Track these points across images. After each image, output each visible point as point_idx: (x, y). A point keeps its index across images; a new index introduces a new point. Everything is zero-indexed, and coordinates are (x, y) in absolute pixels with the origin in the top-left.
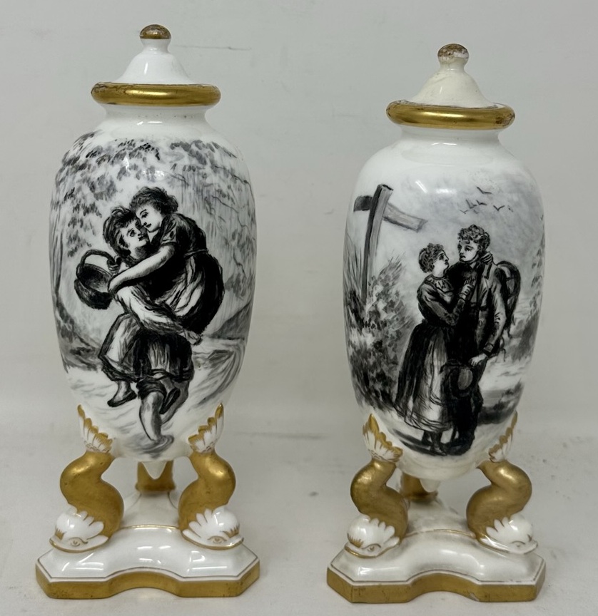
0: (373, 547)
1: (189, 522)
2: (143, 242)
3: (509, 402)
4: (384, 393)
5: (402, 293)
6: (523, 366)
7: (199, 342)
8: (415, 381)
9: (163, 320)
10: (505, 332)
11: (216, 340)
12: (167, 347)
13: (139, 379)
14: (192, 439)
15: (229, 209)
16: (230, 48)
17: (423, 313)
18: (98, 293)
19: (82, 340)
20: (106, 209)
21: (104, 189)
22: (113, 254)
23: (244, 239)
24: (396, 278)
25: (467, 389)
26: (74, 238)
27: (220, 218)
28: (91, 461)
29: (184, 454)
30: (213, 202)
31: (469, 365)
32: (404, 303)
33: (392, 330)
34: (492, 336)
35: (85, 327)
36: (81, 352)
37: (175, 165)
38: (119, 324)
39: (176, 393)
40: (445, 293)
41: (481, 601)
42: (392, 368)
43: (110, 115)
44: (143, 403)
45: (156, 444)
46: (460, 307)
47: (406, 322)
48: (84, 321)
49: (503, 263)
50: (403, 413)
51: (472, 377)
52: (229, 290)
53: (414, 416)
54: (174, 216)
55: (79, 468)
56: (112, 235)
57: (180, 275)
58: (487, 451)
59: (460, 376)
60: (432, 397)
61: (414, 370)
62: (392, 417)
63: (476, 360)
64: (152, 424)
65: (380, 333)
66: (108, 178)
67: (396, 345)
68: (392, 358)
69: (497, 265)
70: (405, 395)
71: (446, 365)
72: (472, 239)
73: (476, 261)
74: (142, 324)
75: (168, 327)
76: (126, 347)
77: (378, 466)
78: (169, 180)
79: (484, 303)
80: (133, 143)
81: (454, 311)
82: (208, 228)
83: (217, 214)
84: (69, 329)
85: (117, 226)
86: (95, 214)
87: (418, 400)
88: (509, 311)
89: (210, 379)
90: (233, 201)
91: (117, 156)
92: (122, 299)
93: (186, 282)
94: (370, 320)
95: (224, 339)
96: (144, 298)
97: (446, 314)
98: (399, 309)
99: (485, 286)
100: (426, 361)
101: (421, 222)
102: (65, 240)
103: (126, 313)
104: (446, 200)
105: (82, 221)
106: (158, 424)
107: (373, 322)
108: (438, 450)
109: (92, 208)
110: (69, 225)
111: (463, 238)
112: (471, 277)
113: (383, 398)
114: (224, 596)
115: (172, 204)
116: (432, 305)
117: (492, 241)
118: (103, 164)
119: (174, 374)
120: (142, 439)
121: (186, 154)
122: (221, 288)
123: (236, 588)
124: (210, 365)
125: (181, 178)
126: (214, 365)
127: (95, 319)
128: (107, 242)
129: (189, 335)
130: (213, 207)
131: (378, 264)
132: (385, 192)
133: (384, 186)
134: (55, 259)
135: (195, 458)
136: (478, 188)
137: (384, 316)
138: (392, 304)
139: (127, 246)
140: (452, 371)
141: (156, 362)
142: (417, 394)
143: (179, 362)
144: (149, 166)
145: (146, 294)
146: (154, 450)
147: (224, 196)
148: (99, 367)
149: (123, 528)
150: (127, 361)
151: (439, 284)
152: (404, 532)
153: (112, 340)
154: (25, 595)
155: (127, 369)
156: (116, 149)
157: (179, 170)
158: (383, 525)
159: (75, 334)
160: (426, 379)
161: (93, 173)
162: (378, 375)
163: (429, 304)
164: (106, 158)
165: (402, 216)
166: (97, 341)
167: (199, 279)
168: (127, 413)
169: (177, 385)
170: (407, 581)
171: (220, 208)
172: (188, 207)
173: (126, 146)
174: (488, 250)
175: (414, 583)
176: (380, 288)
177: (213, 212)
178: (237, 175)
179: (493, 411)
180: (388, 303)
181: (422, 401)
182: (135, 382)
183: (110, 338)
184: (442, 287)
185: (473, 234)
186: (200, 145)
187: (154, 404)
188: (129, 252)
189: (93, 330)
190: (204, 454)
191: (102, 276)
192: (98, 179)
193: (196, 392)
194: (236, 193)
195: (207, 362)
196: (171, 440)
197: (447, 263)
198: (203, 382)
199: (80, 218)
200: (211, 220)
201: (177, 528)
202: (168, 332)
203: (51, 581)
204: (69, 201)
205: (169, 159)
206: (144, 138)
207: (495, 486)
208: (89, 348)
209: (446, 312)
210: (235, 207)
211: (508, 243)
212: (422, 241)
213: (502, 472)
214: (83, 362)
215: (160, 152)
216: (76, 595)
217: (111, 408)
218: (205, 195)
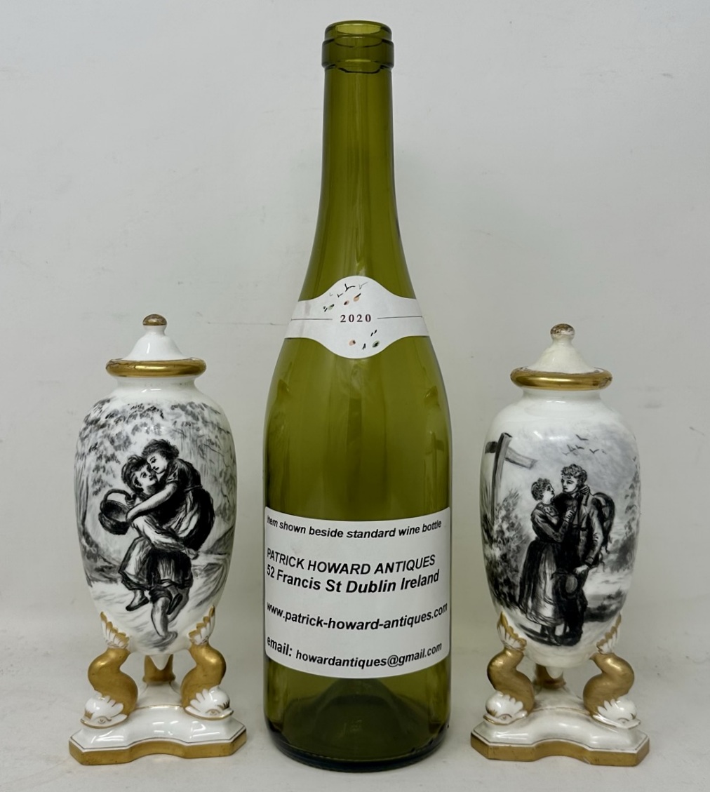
1: (190, 700)
2: (153, 482)
7: (196, 557)
8: (532, 585)
9: (169, 541)
11: (209, 555)
12: (173, 561)
13: (151, 588)
14: (192, 634)
15: (217, 454)
17: (536, 532)
18: (118, 522)
19: (105, 560)
20: (124, 457)
21: (122, 442)
22: (130, 491)
23: (228, 477)
25: (574, 593)
26: (98, 481)
27: (211, 461)
28: (112, 655)
29: (184, 648)
30: (205, 449)
31: (574, 574)
34: (592, 551)
35: (107, 550)
36: (105, 569)
38: (135, 546)
39: (179, 598)
40: (553, 517)
43: (121, 385)
44: (154, 606)
45: (164, 639)
46: (564, 527)
48: (106, 545)
49: (598, 494)
50: (524, 611)
51: (577, 583)
52: (218, 516)
53: (533, 613)
54: (176, 461)
55: (103, 662)
56: (129, 477)
57: (182, 506)
59: (567, 582)
60: (546, 598)
61: (531, 577)
63: (579, 570)
64: (161, 623)
66: (124, 434)
69: (593, 496)
70: (525, 596)
71: (556, 572)
72: (572, 475)
73: (576, 492)
74: (153, 545)
75: (172, 547)
76: (141, 563)
78: (171, 434)
79: (584, 525)
80: (142, 406)
81: (560, 531)
82: (201, 468)
83: (208, 458)
84: (93, 552)
85: (132, 471)
86: (114, 461)
87: (535, 600)
88: (606, 532)
89: (206, 585)
90: (219, 447)
91: (130, 416)
92: (137, 526)
93: (186, 511)
95: (215, 554)
96: (154, 524)
97: (554, 533)
99: (584, 511)
100: (539, 569)
102: (90, 483)
103: (140, 537)
105: (104, 468)
106: (165, 623)
108: (553, 640)
109: (112, 457)
110: (93, 471)
111: (565, 474)
112: (572, 504)
114: (219, 756)
115: (174, 451)
116: (543, 526)
118: (120, 423)
119: (177, 582)
120: (153, 635)
121: (183, 413)
122: (213, 515)
123: (229, 749)
124: (205, 575)
125: (180, 431)
126: (208, 575)
127: (116, 542)
128: (125, 482)
129: (189, 552)
130: (205, 452)
134: (82, 498)
135: (193, 650)
139: (141, 485)
140: (560, 578)
141: (164, 573)
143: (181, 573)
144: (156, 424)
145: (155, 521)
146: (162, 644)
147: (213, 444)
148: (119, 581)
149: (138, 709)
150: (142, 574)
151: (547, 509)
153: (129, 558)
155: (142, 580)
156: (129, 411)
157: (179, 426)
159: (99, 555)
160: (540, 584)
161: (112, 430)
163: (540, 525)
164: (122, 419)
166: (117, 560)
167: (195, 508)
168: (140, 615)
169: (180, 591)
171: (210, 453)
172: (186, 454)
173: (137, 409)
174: (586, 483)
177: (205, 456)
178: (221, 427)
181: (538, 600)
182: (148, 590)
183: (127, 557)
184: (550, 512)
185: (573, 471)
186: (193, 405)
187: (162, 607)
188: (142, 490)
189: (114, 551)
190: (200, 646)
191: (121, 509)
192: (117, 435)
193: (194, 596)
194: (222, 441)
195: (203, 573)
196: (175, 636)
197: (553, 493)
198: (200, 588)
199: (103, 465)
200: (204, 462)
201: (181, 706)
202: (173, 550)
203: (84, 751)
204: (93, 453)
205: (171, 417)
206: (150, 402)
208: (111, 565)
209: (554, 531)
210: (221, 452)
214: (106, 577)
215: (164, 412)
216: (104, 762)
218: (199, 444)
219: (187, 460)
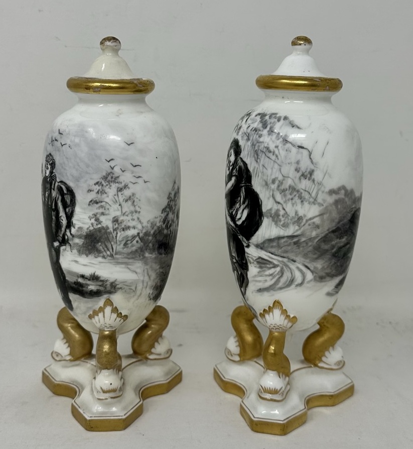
15: (272, 162)
27: (264, 166)
30: (260, 154)
82: (254, 170)
83: (262, 163)
93: (240, 203)
122: (261, 215)
167: (246, 203)
171: (264, 159)
172: (246, 154)
177: (259, 161)
200: (257, 165)
218: (256, 148)
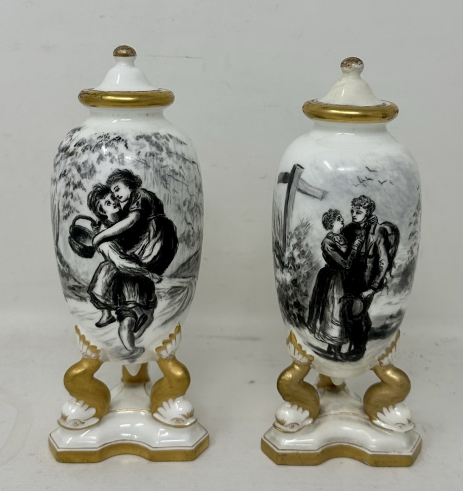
0: (293, 425)
1: (157, 407)
2: (117, 210)
3: (392, 324)
4: (299, 316)
5: (310, 245)
6: (403, 297)
7: (160, 281)
8: (321, 308)
9: (133, 266)
10: (388, 273)
11: (173, 279)
12: (137, 285)
13: (117, 308)
14: (158, 349)
15: (181, 183)
16: (187, 57)
17: (326, 260)
18: (85, 247)
19: (75, 280)
20: (89, 185)
21: (87, 171)
22: (95, 218)
23: (192, 205)
24: (306, 234)
25: (359, 315)
26: (67, 206)
27: (174, 190)
28: (86, 365)
29: (153, 359)
30: (168, 179)
31: (360, 298)
32: (312, 252)
33: (303, 272)
34: (377, 276)
35: (77, 271)
36: (76, 288)
37: (139, 152)
38: (101, 269)
39: (145, 318)
40: (342, 245)
41: (372, 465)
42: (304, 298)
43: (92, 115)
44: (121, 325)
45: (132, 353)
46: (353, 255)
47: (314, 265)
48: (76, 266)
49: (385, 223)
50: (313, 331)
51: (362, 306)
52: (182, 242)
53: (321, 333)
54: (139, 190)
55: (77, 370)
56: (94, 205)
57: (145, 233)
58: (376, 358)
59: (354, 306)
60: (334, 320)
61: (320, 301)
62: (305, 333)
63: (366, 294)
64: (128, 339)
65: (295, 273)
66: (90, 163)
67: (307, 282)
68: (304, 291)
69: (381, 225)
70: (314, 318)
71: (343, 297)
72: (361, 206)
73: (365, 222)
74: (117, 269)
75: (137, 271)
76: (107, 285)
77: (297, 368)
78: (135, 164)
79: (371, 253)
80: (108, 136)
81: (349, 258)
82: (165, 198)
83: (172, 188)
84: (66, 271)
85: (97, 198)
86: (81, 189)
87: (323, 322)
88: (391, 259)
89: (170, 307)
90: (183, 177)
91: (96, 146)
92: (103, 251)
93: (149, 238)
94: (288, 264)
95: (179, 278)
96: (118, 250)
97: (342, 261)
98: (308, 256)
99: (372, 240)
100: (328, 294)
101: (323, 193)
102: (61, 208)
103: (106, 261)
104: (342, 176)
105: (72, 194)
106: (132, 340)
107: (290, 265)
108: (339, 357)
109: (79, 185)
110: (63, 197)
111: (355, 205)
112: (361, 234)
113: (299, 319)
114: (183, 461)
115: (137, 181)
116: (332, 254)
117: (377, 207)
118: (87, 152)
119: (142, 304)
120: (121, 349)
121: (147, 144)
122: (176, 241)
123: (191, 455)
124: (169, 297)
125: (144, 162)
126: (172, 297)
127: (84, 265)
128: (90, 209)
129: (152, 276)
130: (168, 182)
131: (294, 223)
132: (298, 170)
133: (298, 165)
134: (55, 221)
135: (161, 362)
136: (367, 167)
137: (298, 261)
138: (303, 253)
139: (105, 213)
140: (347, 302)
141: (129, 295)
142: (323, 318)
143: (146, 296)
144: (120, 154)
145: (120, 247)
146: (131, 357)
147: (177, 174)
148: (88, 299)
149: (111, 411)
150: (108, 295)
151: (337, 238)
152: (317, 414)
153: (96, 280)
154: (40, 461)
155: (108, 301)
156: (96, 141)
157: (142, 156)
158: (301, 409)
159: (70, 275)
160: (328, 308)
161: (80, 158)
162: (295, 303)
163: (330, 253)
164: (89, 147)
165: (310, 188)
166: (86, 281)
167: (159, 236)
168: (109, 331)
169: (145, 312)
170: (318, 450)
171: (173, 183)
172: (149, 183)
173: (103, 138)
174: (374, 213)
175: (323, 452)
176: (294, 241)
177: (168, 186)
178: (186, 157)
179: (380, 330)
180: (301, 252)
181: (326, 322)
182: (114, 310)
183: (95, 279)
184: (340, 241)
185: (362, 202)
186: (158, 136)
187: (129, 325)
188: (107, 217)
189: (83, 273)
190: (167, 360)
191: (88, 234)
192: (83, 163)
193: (160, 316)
194: (186, 171)
195: (167, 295)
196: (142, 350)
197: (343, 223)
198: (164, 309)
199: (71, 192)
200: (167, 192)
201: (150, 411)
202: (137, 274)
203: (59, 450)
204: (63, 179)
205: (135, 147)
206: (117, 132)
207: (383, 383)
208: (81, 285)
209: (342, 259)
210: (185, 182)
211: (389, 208)
212: (324, 207)
213: (389, 373)
214: (77, 295)
215: (128, 142)
216: (76, 460)
217: (98, 328)
218: (162, 174)
219: (151, 189)
